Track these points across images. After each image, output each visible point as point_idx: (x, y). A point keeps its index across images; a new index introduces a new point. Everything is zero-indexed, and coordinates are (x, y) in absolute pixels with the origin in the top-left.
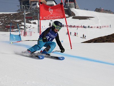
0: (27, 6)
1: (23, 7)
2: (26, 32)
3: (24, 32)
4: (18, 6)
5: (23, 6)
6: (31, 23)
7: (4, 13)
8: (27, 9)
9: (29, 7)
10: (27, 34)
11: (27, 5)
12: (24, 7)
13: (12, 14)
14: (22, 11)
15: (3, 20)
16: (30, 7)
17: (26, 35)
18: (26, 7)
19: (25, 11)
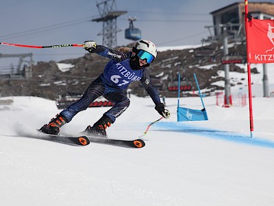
0: (231, 25)
1: (222, 28)
2: (230, 97)
3: (226, 96)
4: (208, 27)
5: (222, 25)
6: (244, 72)
7: (172, 48)
8: (233, 34)
9: (237, 28)
10: (233, 102)
11: (233, 22)
12: (225, 29)
13: (192, 51)
14: (217, 39)
15: (169, 66)
16: (240, 28)
17: (231, 103)
18: (229, 28)
19: (226, 41)
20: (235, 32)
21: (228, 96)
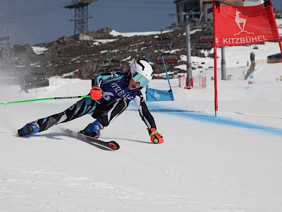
0: (193, 13)
1: (185, 16)
2: (192, 79)
3: (187, 78)
4: (173, 15)
5: (184, 13)
6: (204, 57)
7: (138, 34)
8: (195, 22)
9: (198, 16)
10: (194, 84)
11: (195, 11)
12: (187, 17)
13: (157, 37)
14: (180, 26)
15: (136, 50)
16: (201, 17)
17: (192, 85)
18: (191, 16)
19: (188, 27)
20: (197, 19)
21: (190, 78)
